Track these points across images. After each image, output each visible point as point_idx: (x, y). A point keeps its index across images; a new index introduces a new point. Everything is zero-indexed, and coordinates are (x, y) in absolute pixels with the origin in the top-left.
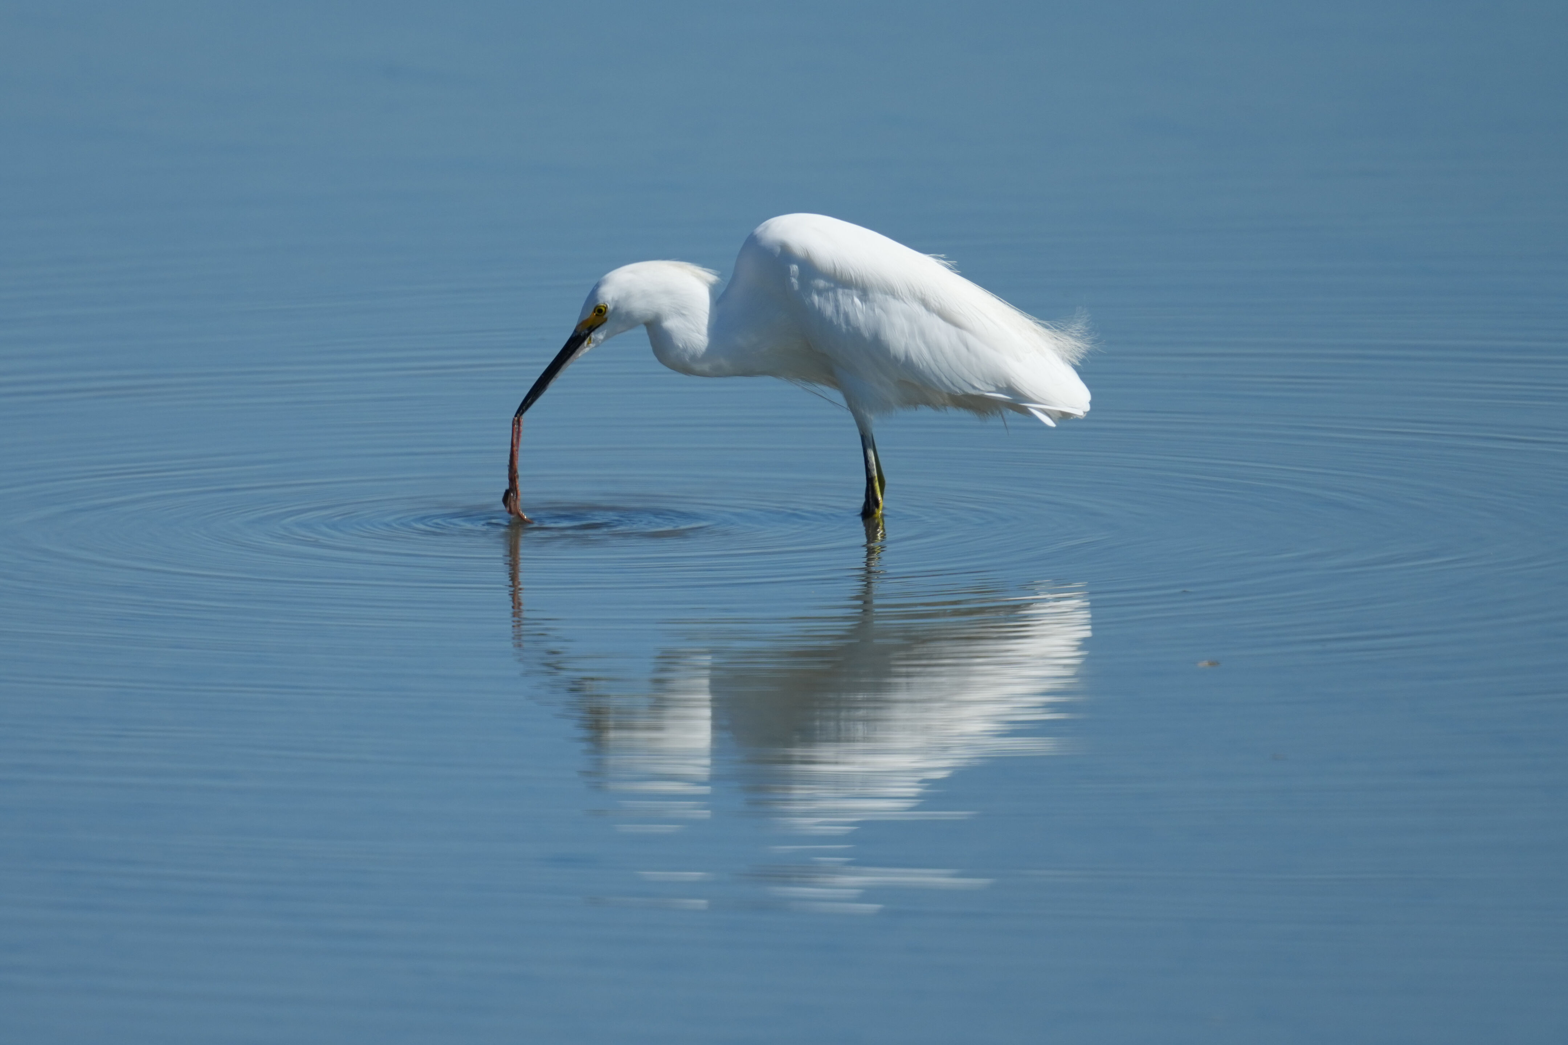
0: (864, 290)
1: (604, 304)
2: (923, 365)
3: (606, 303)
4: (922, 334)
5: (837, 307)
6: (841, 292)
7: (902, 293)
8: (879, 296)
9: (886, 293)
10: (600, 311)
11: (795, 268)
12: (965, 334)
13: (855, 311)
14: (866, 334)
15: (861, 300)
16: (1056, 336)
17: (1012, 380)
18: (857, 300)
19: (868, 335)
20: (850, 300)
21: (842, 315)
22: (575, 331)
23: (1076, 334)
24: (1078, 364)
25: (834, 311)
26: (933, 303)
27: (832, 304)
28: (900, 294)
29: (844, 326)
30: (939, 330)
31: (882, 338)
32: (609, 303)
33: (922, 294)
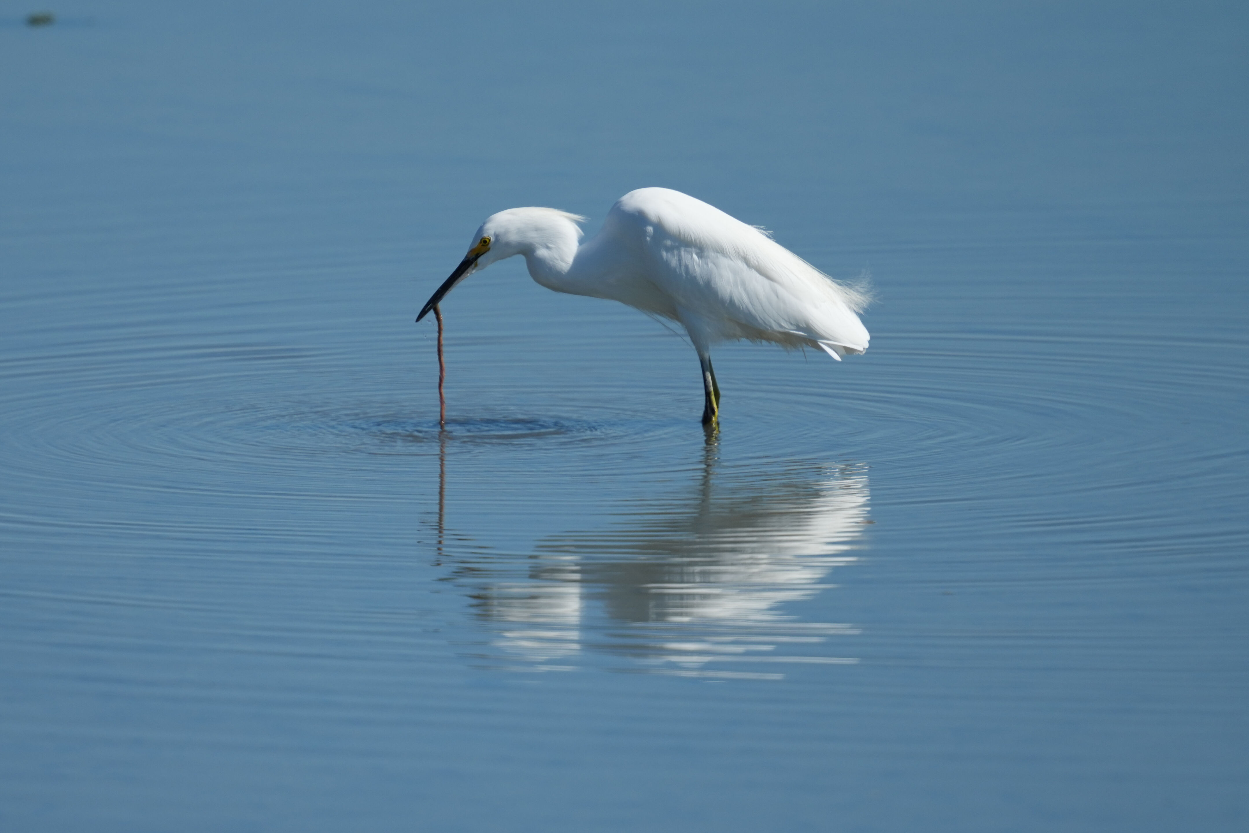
0: (701, 249)
1: (489, 236)
2: (743, 308)
3: (490, 236)
4: (743, 284)
5: (680, 260)
6: (684, 250)
7: (729, 252)
8: (712, 254)
9: (718, 252)
10: (485, 242)
11: (650, 229)
12: (776, 285)
13: (693, 263)
14: (701, 282)
15: (698, 257)
16: (846, 291)
17: (811, 322)
18: (695, 256)
19: (702, 283)
20: (690, 256)
21: (683, 267)
22: (466, 257)
23: (861, 290)
24: (862, 312)
25: (678, 264)
26: (753, 261)
27: (676, 258)
28: (728, 253)
29: (684, 274)
30: (757, 283)
31: (713, 286)
32: (491, 236)
33: (744, 253)
